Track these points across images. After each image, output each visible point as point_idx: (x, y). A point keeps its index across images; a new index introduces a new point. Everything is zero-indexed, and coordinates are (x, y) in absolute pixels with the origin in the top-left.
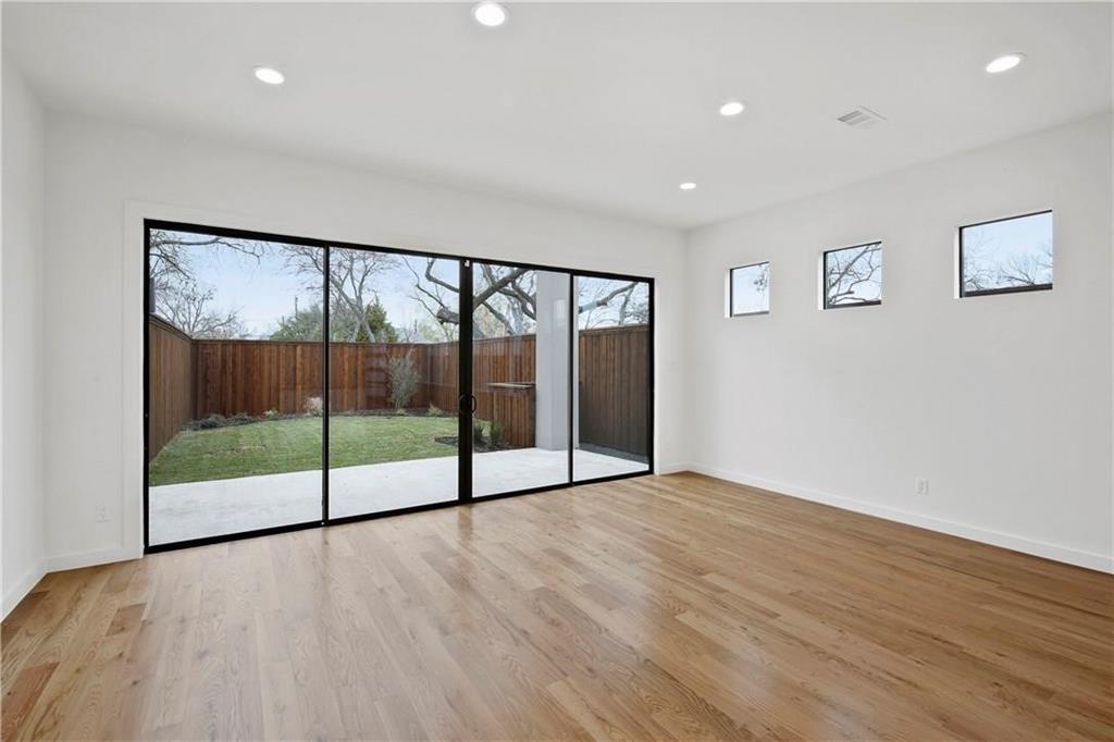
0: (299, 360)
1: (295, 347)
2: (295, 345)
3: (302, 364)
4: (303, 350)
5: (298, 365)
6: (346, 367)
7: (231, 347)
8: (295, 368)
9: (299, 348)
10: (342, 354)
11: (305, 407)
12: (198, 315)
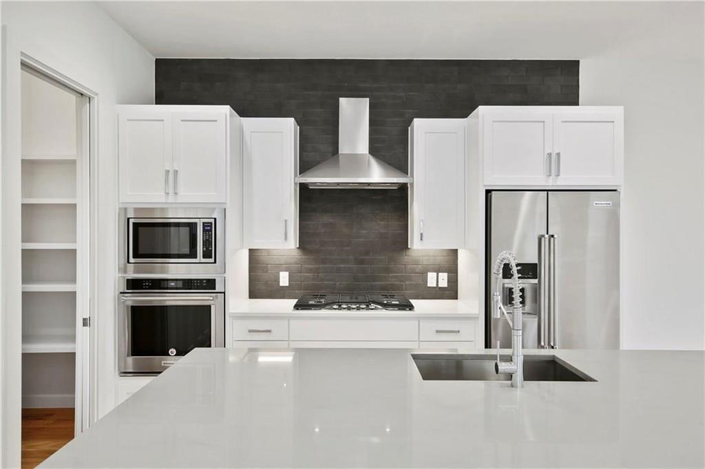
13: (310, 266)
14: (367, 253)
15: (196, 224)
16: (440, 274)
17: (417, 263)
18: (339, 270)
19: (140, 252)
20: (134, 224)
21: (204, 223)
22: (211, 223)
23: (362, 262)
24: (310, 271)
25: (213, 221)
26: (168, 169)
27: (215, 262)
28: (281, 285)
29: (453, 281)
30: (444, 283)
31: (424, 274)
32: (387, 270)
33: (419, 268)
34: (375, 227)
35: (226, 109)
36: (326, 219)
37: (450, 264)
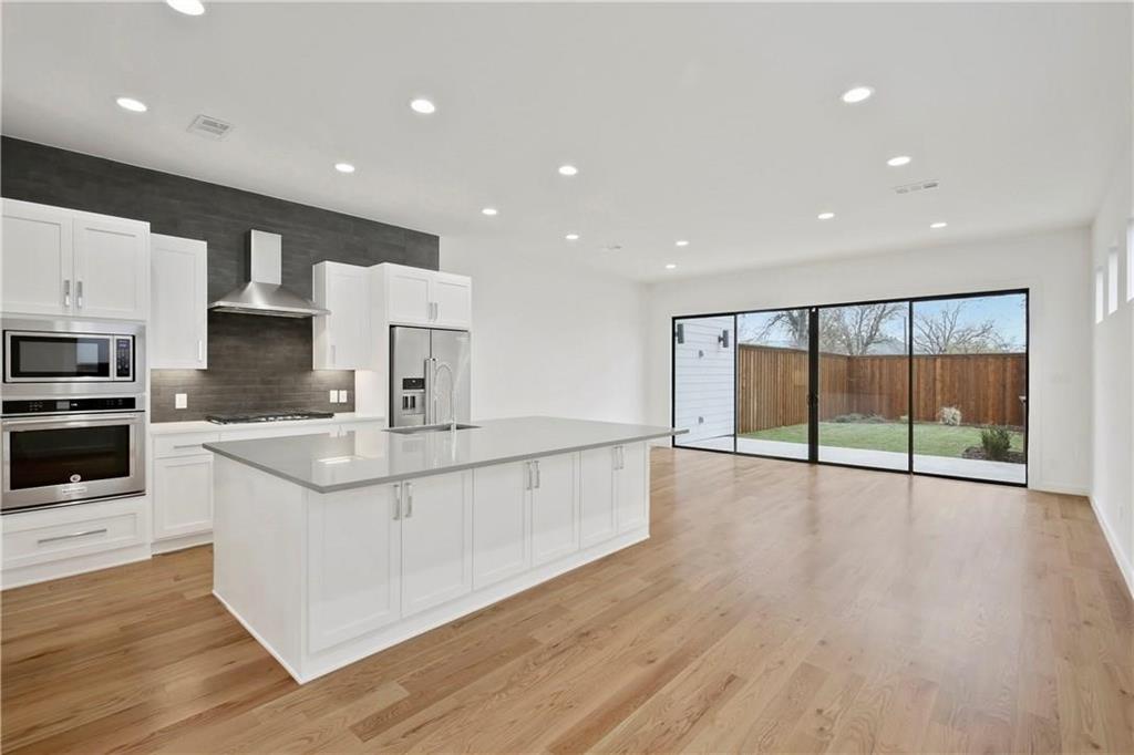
0: (938, 371)
1: (935, 360)
2: (935, 357)
3: (942, 376)
4: (942, 363)
5: (938, 377)
6: (991, 379)
7: (877, 362)
8: (935, 379)
9: (939, 360)
10: (986, 366)
11: (937, 415)
12: (952, 329)
13: (214, 388)
14: (274, 374)
15: (108, 340)
16: (341, 392)
17: (321, 382)
18: (245, 391)
19: (22, 370)
20: (13, 338)
21: (118, 340)
22: (128, 341)
23: (270, 382)
24: (212, 392)
25: (131, 338)
26: (67, 279)
27: (134, 380)
28: (177, 407)
29: (351, 397)
30: (343, 399)
31: (326, 393)
32: (294, 390)
33: (322, 388)
34: (282, 351)
35: (147, 225)
36: (231, 342)
37: (348, 382)
